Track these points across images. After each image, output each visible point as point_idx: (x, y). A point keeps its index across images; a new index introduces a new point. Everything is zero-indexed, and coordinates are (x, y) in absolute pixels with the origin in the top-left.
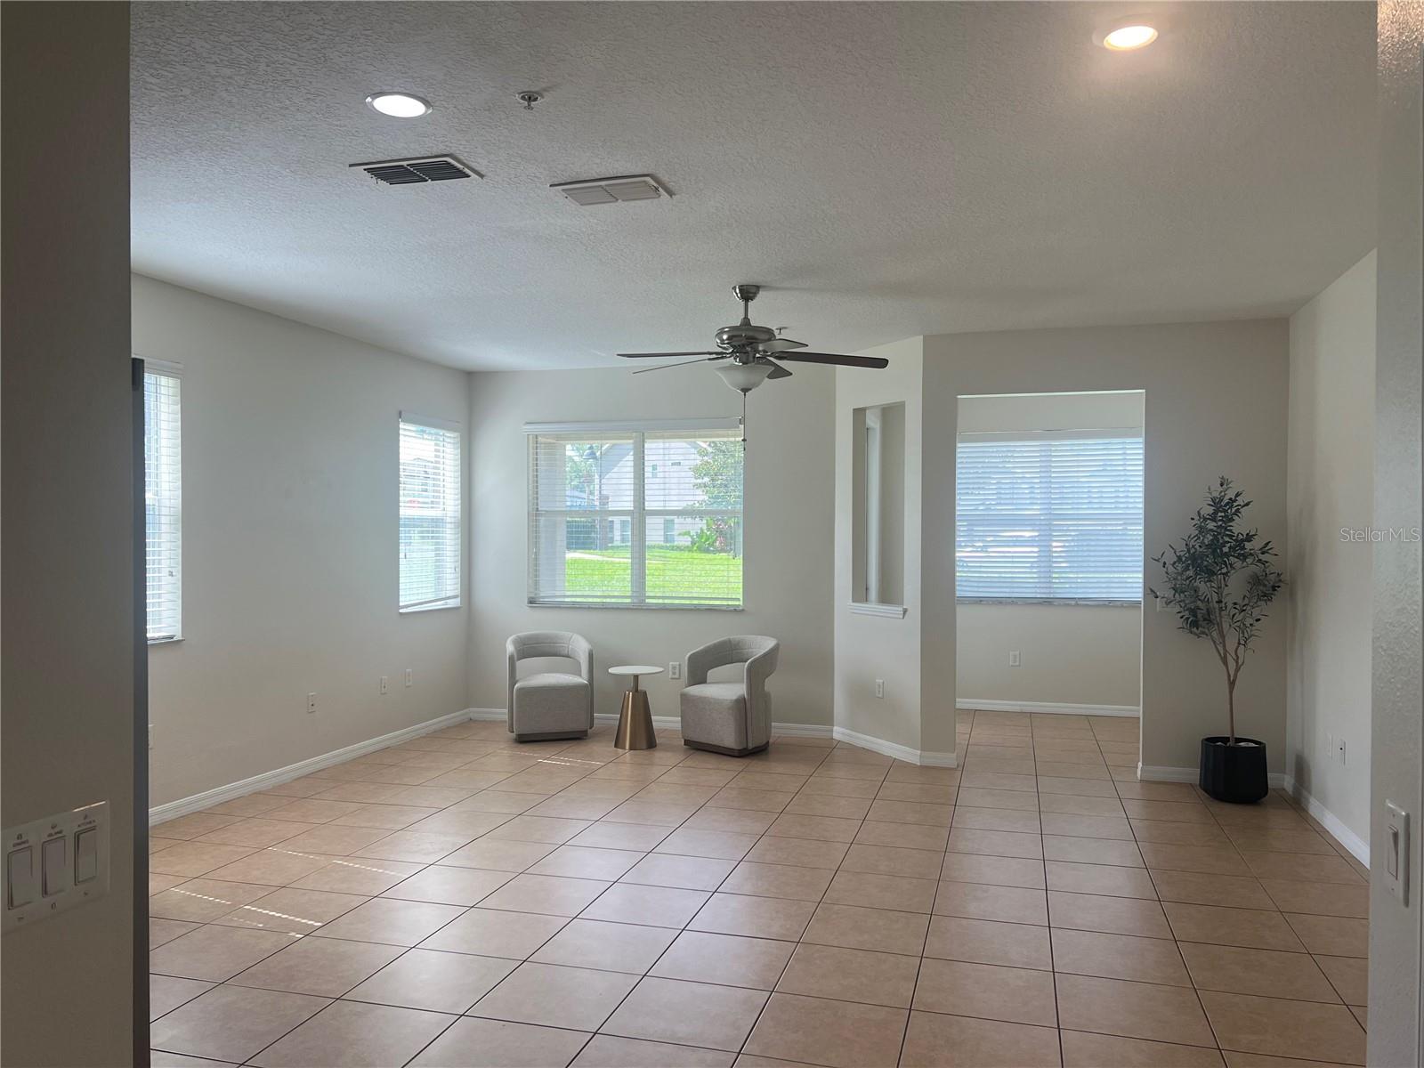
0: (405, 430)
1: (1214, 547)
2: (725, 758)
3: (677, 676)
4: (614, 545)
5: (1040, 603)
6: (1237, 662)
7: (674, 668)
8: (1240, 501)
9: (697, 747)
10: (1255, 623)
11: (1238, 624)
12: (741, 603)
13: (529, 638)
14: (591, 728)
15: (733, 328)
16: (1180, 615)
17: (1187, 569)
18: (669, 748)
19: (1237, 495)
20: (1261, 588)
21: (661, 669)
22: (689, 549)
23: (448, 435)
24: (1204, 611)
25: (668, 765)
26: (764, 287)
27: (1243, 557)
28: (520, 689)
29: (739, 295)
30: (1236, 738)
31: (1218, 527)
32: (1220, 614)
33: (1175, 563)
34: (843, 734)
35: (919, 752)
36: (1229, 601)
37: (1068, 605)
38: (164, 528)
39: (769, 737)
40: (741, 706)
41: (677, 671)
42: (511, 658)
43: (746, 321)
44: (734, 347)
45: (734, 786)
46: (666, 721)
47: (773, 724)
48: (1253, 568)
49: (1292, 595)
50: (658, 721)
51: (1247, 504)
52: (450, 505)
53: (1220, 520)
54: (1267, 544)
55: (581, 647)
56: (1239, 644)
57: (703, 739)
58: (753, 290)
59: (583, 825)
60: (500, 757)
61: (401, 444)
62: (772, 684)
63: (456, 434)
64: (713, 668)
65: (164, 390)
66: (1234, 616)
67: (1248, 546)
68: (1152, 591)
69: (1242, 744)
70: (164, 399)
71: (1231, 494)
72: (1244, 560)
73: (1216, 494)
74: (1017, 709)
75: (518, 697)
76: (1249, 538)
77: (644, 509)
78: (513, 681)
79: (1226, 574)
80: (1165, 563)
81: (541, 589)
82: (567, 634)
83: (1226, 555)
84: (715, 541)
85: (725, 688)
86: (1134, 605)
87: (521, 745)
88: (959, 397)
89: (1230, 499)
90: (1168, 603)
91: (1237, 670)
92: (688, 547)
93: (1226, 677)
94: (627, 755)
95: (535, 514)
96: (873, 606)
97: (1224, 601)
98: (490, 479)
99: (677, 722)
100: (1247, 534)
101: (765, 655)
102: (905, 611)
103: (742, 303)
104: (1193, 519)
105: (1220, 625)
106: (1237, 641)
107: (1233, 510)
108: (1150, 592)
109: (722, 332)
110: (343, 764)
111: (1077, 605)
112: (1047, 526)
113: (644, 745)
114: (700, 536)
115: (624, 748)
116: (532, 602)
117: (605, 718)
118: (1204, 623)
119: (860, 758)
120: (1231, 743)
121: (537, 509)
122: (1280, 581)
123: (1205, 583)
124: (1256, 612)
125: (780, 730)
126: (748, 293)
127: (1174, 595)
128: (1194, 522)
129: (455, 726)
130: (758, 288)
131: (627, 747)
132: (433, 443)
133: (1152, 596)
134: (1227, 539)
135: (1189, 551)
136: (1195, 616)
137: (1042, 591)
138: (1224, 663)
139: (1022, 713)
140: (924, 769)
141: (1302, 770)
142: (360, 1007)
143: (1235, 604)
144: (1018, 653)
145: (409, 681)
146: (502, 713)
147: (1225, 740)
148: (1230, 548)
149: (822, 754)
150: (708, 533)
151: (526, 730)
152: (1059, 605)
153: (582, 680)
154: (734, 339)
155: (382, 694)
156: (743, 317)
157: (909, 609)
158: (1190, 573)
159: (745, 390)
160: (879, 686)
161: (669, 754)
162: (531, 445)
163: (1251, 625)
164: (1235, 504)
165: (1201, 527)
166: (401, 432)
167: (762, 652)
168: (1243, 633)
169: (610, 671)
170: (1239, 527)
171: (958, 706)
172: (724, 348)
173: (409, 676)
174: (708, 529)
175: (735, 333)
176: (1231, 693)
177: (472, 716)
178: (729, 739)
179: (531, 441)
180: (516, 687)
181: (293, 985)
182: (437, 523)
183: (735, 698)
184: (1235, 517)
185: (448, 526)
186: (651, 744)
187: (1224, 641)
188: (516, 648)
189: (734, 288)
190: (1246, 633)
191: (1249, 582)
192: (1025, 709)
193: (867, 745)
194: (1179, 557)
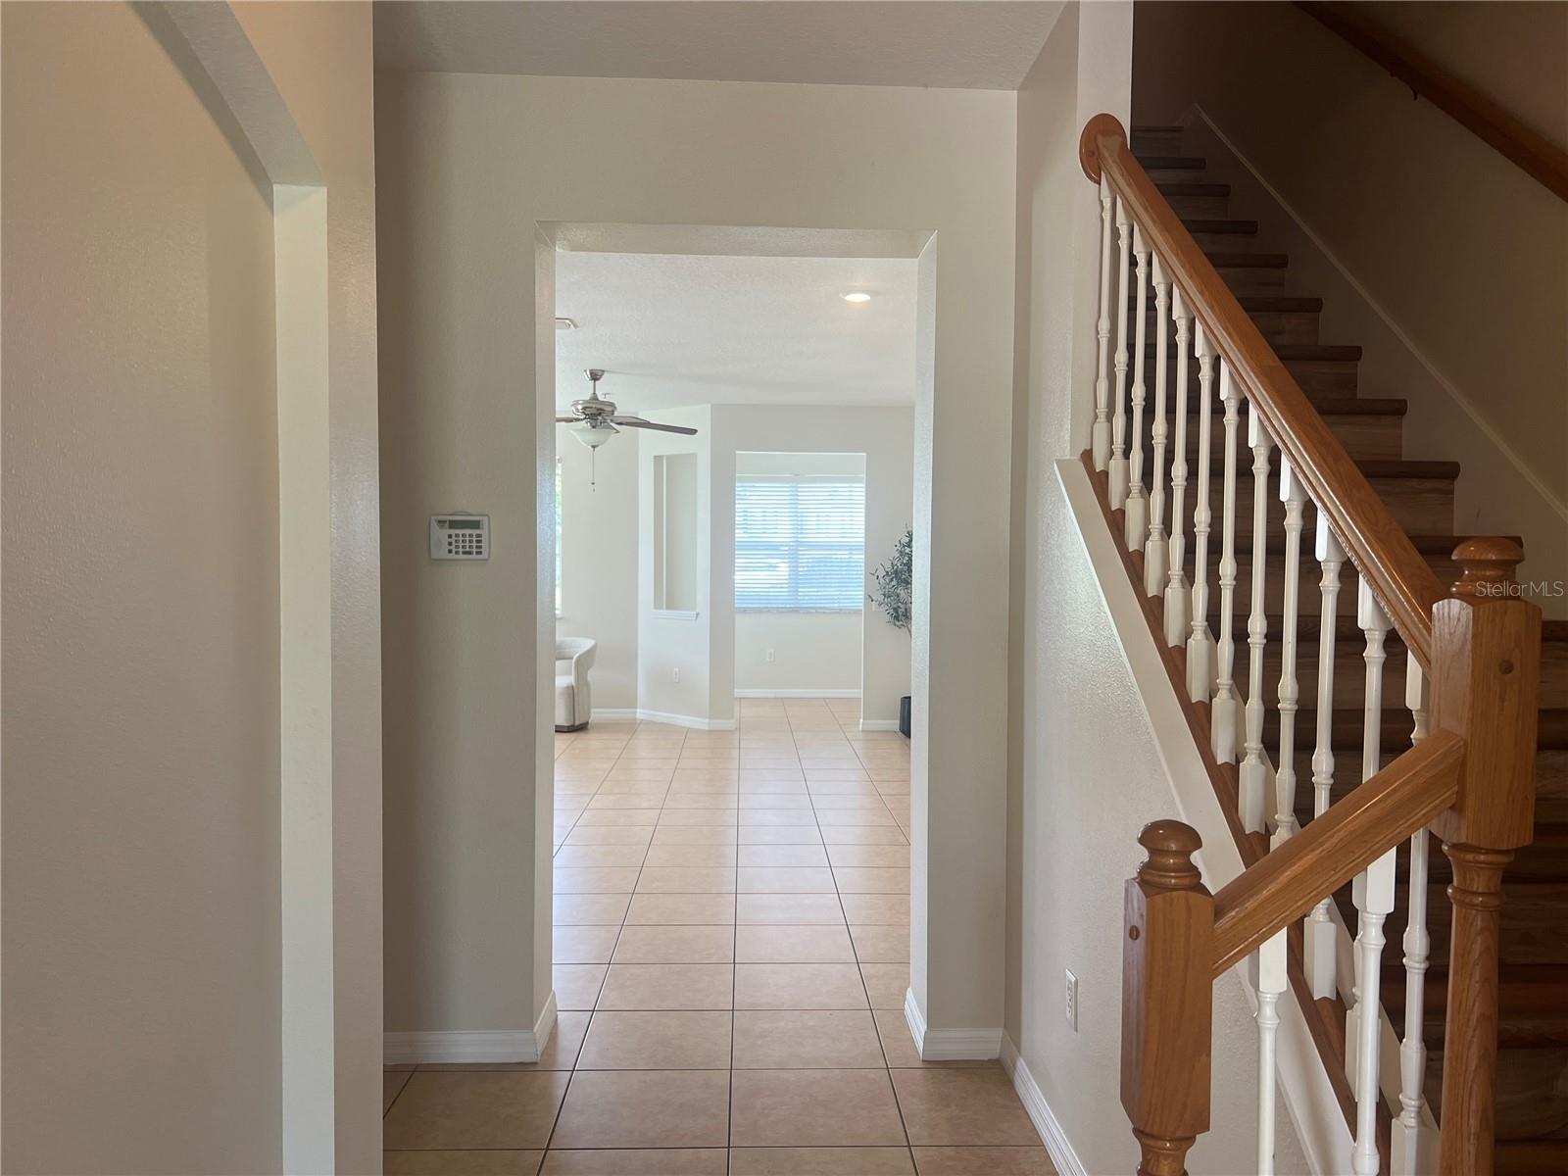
5: (790, 612)
12: (560, 611)
15: (586, 402)
16: (888, 612)
17: (892, 580)
24: (903, 610)
26: (607, 370)
29: (589, 377)
33: (884, 576)
34: (645, 714)
35: (707, 720)
37: (810, 612)
39: (589, 717)
40: (571, 692)
43: (595, 398)
44: (586, 415)
47: (592, 708)
58: (600, 373)
62: (592, 675)
68: (869, 596)
74: (772, 696)
80: (878, 577)
86: (857, 612)
88: (737, 453)
90: (880, 605)
96: (665, 611)
101: (587, 653)
102: (697, 614)
103: (592, 383)
104: (895, 546)
108: (868, 599)
109: (576, 403)
112: (794, 551)
118: (903, 618)
123: (904, 590)
125: (596, 715)
126: (595, 376)
127: (884, 599)
128: (896, 548)
130: (602, 371)
133: (870, 601)
135: (893, 568)
136: (897, 612)
137: (792, 602)
139: (776, 698)
140: (711, 732)
144: (772, 651)
149: (630, 728)
152: (803, 613)
154: (586, 409)
156: (592, 393)
157: (701, 613)
158: (894, 583)
159: (594, 447)
160: (675, 675)
167: (583, 651)
172: (579, 415)
175: (586, 405)
178: (563, 719)
183: (565, 685)
189: (586, 371)
192: (778, 696)
193: (665, 720)
194: (887, 572)
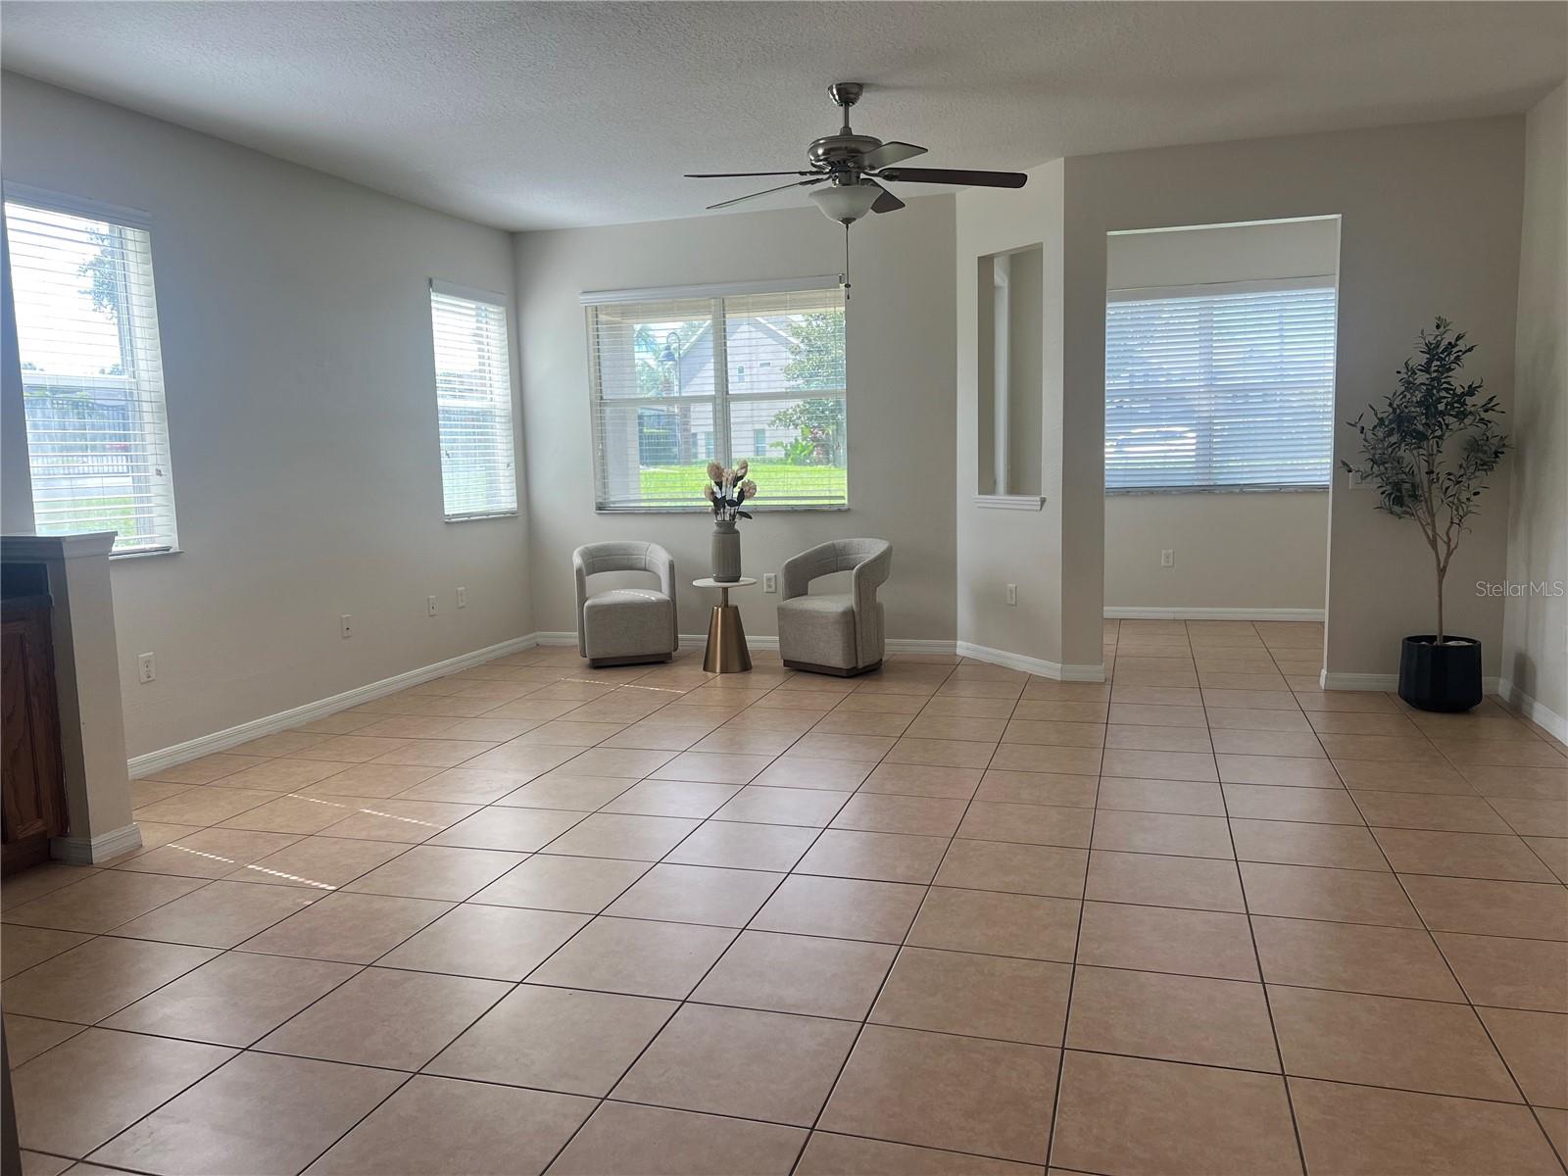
0: (437, 302)
1: (1428, 405)
2: (830, 679)
3: (773, 589)
4: (699, 460)
5: (1198, 492)
6: (1449, 546)
7: (769, 579)
8: (1462, 345)
9: (797, 668)
10: (1473, 498)
11: (1451, 499)
12: (845, 501)
13: (599, 549)
14: (675, 650)
15: (830, 140)
16: (1382, 490)
17: (1390, 433)
18: (765, 670)
19: (1458, 338)
20: (1481, 455)
21: (753, 580)
22: (781, 461)
23: (491, 310)
24: (1410, 486)
25: (765, 688)
26: (869, 85)
27: (1461, 416)
28: (589, 607)
29: (837, 97)
30: (1444, 637)
31: (1433, 379)
32: (1430, 488)
33: (1375, 427)
34: (968, 649)
35: (1060, 665)
36: (1441, 470)
37: (1232, 493)
38: (147, 417)
39: (882, 654)
40: (850, 619)
41: (773, 584)
42: (579, 571)
43: (847, 128)
44: (830, 163)
45: (843, 709)
46: (761, 641)
47: (886, 640)
48: (1471, 430)
49: (1519, 461)
50: (753, 641)
51: (1470, 350)
52: (498, 395)
53: (1435, 371)
54: (1491, 399)
55: (659, 558)
56: (1452, 523)
57: (805, 657)
58: (855, 90)
59: (668, 756)
60: (574, 684)
61: (435, 319)
62: (884, 595)
63: (502, 309)
64: (815, 577)
65: (130, 246)
66: (1447, 489)
67: (1469, 400)
68: (1344, 464)
69: (1451, 643)
70: (131, 256)
71: (1449, 338)
72: (1461, 420)
73: (1431, 339)
74: (1170, 616)
75: (589, 617)
76: (1471, 391)
77: (727, 393)
78: (583, 599)
79: (1440, 437)
80: (1363, 428)
81: (611, 493)
82: (644, 544)
83: (1442, 414)
84: (811, 452)
85: (831, 600)
86: (1320, 490)
87: (596, 671)
88: (1109, 233)
89: (1450, 343)
90: (1363, 478)
91: (1449, 554)
92: (781, 460)
93: (1435, 564)
94: (717, 679)
95: (599, 403)
96: (1001, 497)
97: (1436, 471)
98: (542, 363)
99: (775, 642)
100: (1470, 386)
101: (875, 560)
102: (1043, 501)
103: (842, 109)
104: (1399, 372)
105: (1428, 501)
106: (1449, 520)
107: (1452, 357)
108: (1342, 466)
109: (816, 145)
110: (390, 696)
111: (1242, 492)
112: (1207, 400)
113: (737, 666)
114: (794, 446)
115: (714, 671)
116: (600, 507)
117: (691, 640)
118: (1409, 501)
119: (990, 674)
120: (1438, 643)
121: (602, 398)
122: (1504, 445)
123: (1411, 450)
124: (1474, 485)
125: (895, 647)
126: (848, 95)
127: (1372, 468)
128: (1401, 376)
129: (522, 652)
130: (860, 86)
131: (718, 670)
132: (474, 319)
133: (1345, 470)
134: (1443, 394)
135: (1394, 410)
136: (1399, 490)
137: (1200, 477)
138: (1433, 547)
139: (1175, 621)
140: (1065, 684)
141: (1524, 672)
142: (396, 975)
143: (1450, 474)
144: (1171, 551)
145: (462, 601)
146: (573, 637)
147: (1432, 639)
148: (1446, 405)
149: (945, 672)
150: (804, 443)
151: (601, 653)
152: (1221, 494)
153: (663, 595)
154: (832, 153)
155: (431, 616)
156: (842, 125)
157: (1048, 500)
158: (1394, 439)
159: (847, 221)
160: (1011, 591)
161: (767, 677)
162: (590, 320)
163: (1468, 499)
164: (1455, 350)
165: (1409, 383)
166: (433, 305)
167: (872, 556)
168: (1457, 510)
169: (694, 583)
170: (1459, 378)
171: (1106, 615)
172: (819, 167)
173: (461, 594)
174: (804, 439)
175: (833, 146)
176: (1440, 583)
177: (540, 641)
178: (836, 658)
179: (590, 316)
180: (586, 604)
181: (314, 951)
182: (483, 416)
183: (841, 610)
184: (1453, 366)
185: (497, 419)
186: (746, 666)
187: (1433, 522)
188: (584, 562)
189: (831, 88)
190: (1460, 509)
191: (1465, 449)
192: (1178, 616)
193: (997, 661)
194: (1381, 420)
